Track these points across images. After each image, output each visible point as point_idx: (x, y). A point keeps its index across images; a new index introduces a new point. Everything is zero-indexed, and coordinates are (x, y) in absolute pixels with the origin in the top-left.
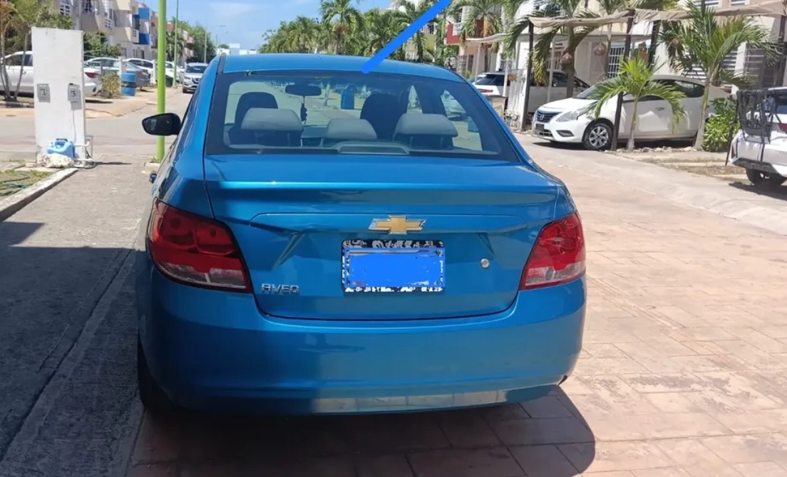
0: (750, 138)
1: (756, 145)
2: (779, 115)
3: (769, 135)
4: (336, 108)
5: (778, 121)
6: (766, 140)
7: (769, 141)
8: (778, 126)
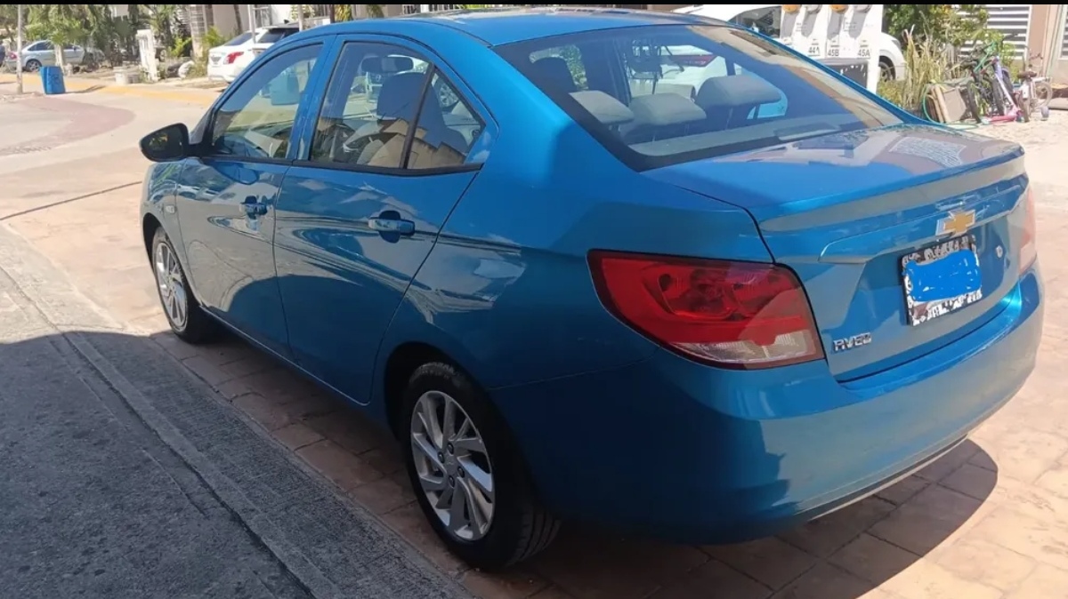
0: (639, 75)
1: (648, 81)
2: (669, 48)
3: (660, 70)
4: (40, 95)
5: (668, 54)
6: (658, 76)
7: (662, 76)
8: (668, 59)
